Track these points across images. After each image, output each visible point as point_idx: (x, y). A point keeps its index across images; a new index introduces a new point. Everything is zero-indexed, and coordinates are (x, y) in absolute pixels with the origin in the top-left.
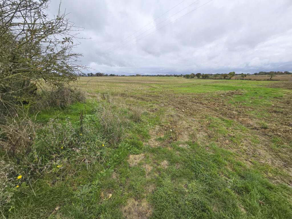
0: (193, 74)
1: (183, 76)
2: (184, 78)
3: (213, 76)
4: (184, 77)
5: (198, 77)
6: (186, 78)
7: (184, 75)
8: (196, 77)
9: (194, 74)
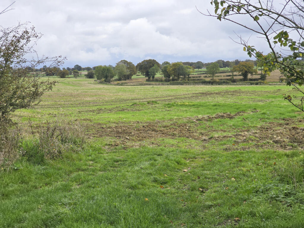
0: (125, 62)
1: (86, 72)
2: (92, 80)
3: (204, 69)
4: (90, 76)
5: (147, 75)
6: (101, 83)
7: (88, 69)
8: (140, 77)
9: (129, 65)
